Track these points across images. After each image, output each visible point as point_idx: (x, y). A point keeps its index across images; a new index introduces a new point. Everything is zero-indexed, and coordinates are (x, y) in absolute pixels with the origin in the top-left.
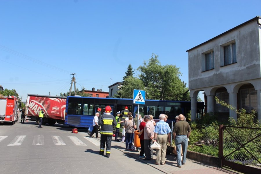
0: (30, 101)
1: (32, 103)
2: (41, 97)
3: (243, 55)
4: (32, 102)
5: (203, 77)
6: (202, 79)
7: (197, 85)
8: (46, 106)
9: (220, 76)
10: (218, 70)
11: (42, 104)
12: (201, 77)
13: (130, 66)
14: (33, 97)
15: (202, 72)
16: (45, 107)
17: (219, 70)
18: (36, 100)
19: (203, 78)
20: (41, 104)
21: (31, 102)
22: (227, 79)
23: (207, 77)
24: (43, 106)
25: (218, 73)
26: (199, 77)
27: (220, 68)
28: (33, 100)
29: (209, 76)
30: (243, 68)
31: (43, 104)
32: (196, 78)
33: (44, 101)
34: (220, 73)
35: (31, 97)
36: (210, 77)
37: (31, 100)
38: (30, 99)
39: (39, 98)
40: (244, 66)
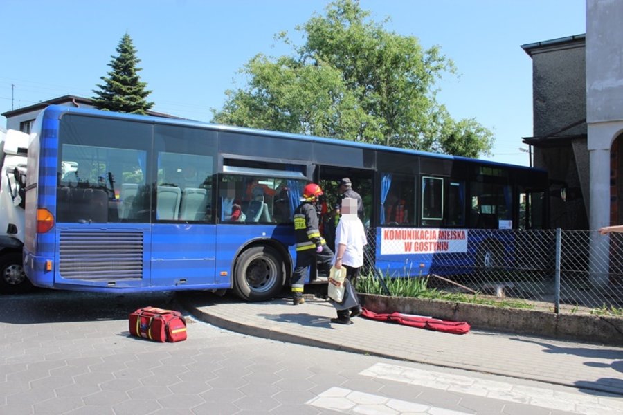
13: (125, 40)
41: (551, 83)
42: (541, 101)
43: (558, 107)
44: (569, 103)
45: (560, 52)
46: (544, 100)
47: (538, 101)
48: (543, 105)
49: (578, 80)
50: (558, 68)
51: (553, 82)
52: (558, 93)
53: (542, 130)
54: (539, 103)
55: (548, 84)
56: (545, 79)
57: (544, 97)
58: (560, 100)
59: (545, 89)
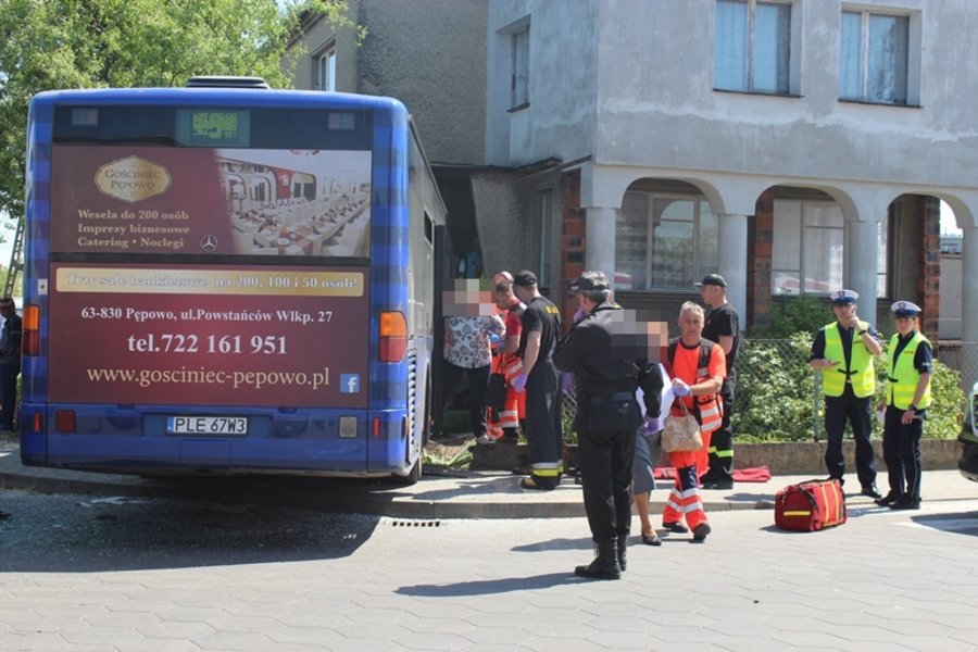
3: (947, 88)
5: (722, 115)
6: (717, 124)
7: (676, 149)
9: (835, 140)
10: (825, 112)
12: (708, 116)
15: (716, 90)
17: (830, 112)
19: (721, 122)
22: (872, 163)
23: (752, 126)
25: (820, 123)
26: (687, 109)
27: (838, 107)
29: (766, 121)
30: (945, 136)
32: (666, 110)
34: (837, 128)
36: (772, 127)
40: (952, 130)
42: (371, 81)
46: (377, 80)
49: (438, 54)
50: (405, 23)
52: (403, 71)
57: (376, 76)
59: (379, 59)
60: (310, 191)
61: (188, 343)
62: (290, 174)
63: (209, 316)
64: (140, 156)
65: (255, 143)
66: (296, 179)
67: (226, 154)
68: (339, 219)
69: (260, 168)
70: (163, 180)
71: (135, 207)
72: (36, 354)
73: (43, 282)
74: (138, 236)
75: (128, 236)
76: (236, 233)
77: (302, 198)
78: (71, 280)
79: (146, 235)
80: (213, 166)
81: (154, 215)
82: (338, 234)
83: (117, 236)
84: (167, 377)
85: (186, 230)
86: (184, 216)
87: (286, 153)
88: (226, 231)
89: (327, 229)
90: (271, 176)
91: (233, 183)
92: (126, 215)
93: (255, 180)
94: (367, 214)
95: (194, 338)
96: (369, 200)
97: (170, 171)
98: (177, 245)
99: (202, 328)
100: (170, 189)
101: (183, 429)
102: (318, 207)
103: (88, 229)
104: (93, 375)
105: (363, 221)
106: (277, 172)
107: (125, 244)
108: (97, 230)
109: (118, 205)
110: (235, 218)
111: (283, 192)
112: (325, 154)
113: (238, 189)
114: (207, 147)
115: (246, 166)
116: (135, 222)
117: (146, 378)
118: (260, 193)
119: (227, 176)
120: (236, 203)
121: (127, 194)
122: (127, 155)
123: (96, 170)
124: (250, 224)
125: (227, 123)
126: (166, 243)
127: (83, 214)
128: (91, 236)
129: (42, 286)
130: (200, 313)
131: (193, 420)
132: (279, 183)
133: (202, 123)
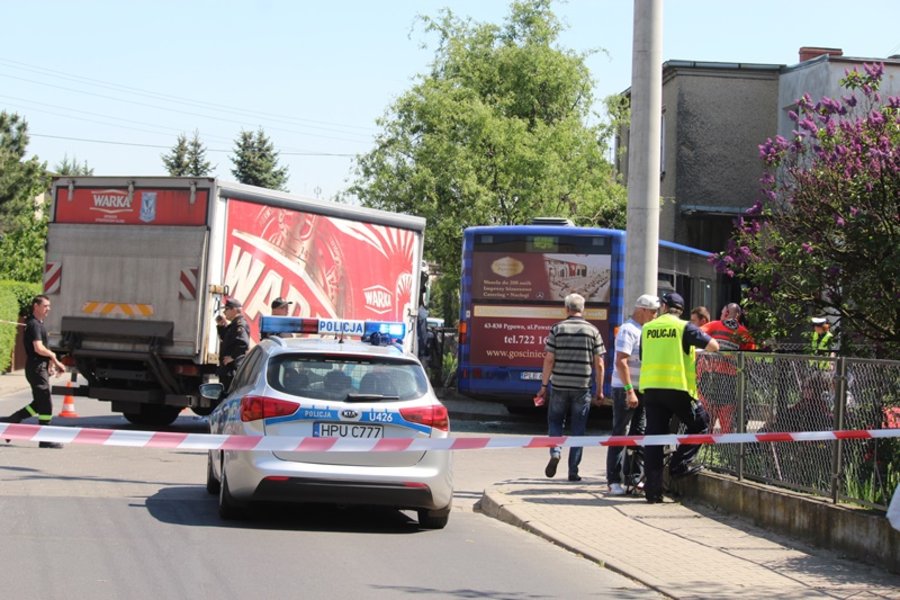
0: (231, 242)
1: (247, 256)
2: (290, 213)
4: (246, 247)
8: (328, 279)
11: (303, 264)
14: (243, 205)
16: (325, 289)
18: (266, 237)
20: (298, 267)
21: (236, 250)
24: (315, 279)
28: (251, 232)
31: (309, 269)
33: (314, 245)
35: (235, 202)
37: (235, 233)
38: (233, 223)
39: (282, 213)
41: (703, 123)
42: (688, 147)
43: (711, 161)
44: (725, 157)
45: (717, 79)
46: (693, 146)
47: (683, 147)
48: (691, 154)
49: (740, 125)
50: (713, 103)
51: (705, 121)
52: (712, 139)
53: (688, 191)
54: (685, 150)
55: (698, 124)
56: (695, 116)
57: (692, 143)
58: (714, 150)
59: (694, 130)
60: (584, 273)
61: (530, 340)
62: (575, 265)
63: (539, 328)
64: (511, 256)
65: (561, 251)
66: (578, 267)
67: (548, 256)
68: (597, 286)
69: (562, 263)
70: (521, 268)
71: (508, 279)
72: (465, 343)
73: (468, 312)
74: (509, 292)
75: (505, 292)
76: (552, 292)
77: (581, 276)
78: (481, 311)
79: (513, 292)
80: (542, 263)
81: (516, 283)
82: (596, 292)
83: (501, 292)
84: (521, 354)
85: (530, 290)
86: (529, 283)
87: (574, 256)
88: (547, 290)
89: (591, 290)
90: (567, 266)
91: (551, 269)
92: (504, 283)
93: (560, 267)
94: (609, 283)
95: (533, 337)
96: (609, 277)
97: (524, 263)
98: (526, 296)
99: (537, 333)
100: (524, 272)
101: (527, 378)
102: (588, 280)
103: (488, 289)
104: (489, 353)
105: (607, 287)
106: (570, 264)
107: (503, 296)
108: (492, 289)
109: (501, 278)
110: (551, 285)
111: (572, 273)
112: (590, 256)
113: (553, 271)
114: (540, 252)
115: (556, 262)
116: (508, 286)
117: (512, 355)
118: (562, 274)
119: (548, 266)
120: (552, 278)
121: (505, 273)
122: (505, 256)
123: (492, 263)
124: (558, 287)
125: (548, 242)
126: (521, 295)
127: (486, 282)
128: (489, 292)
129: (468, 314)
130: (536, 326)
131: (532, 374)
132: (570, 269)
133: (538, 243)
